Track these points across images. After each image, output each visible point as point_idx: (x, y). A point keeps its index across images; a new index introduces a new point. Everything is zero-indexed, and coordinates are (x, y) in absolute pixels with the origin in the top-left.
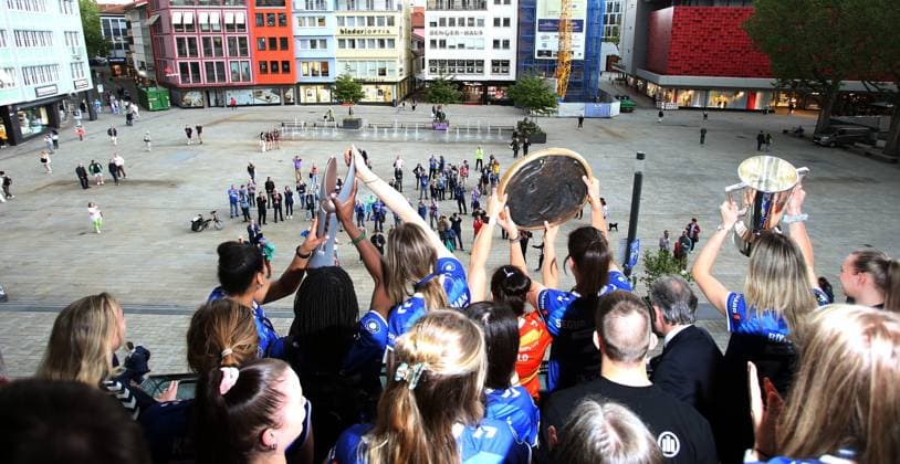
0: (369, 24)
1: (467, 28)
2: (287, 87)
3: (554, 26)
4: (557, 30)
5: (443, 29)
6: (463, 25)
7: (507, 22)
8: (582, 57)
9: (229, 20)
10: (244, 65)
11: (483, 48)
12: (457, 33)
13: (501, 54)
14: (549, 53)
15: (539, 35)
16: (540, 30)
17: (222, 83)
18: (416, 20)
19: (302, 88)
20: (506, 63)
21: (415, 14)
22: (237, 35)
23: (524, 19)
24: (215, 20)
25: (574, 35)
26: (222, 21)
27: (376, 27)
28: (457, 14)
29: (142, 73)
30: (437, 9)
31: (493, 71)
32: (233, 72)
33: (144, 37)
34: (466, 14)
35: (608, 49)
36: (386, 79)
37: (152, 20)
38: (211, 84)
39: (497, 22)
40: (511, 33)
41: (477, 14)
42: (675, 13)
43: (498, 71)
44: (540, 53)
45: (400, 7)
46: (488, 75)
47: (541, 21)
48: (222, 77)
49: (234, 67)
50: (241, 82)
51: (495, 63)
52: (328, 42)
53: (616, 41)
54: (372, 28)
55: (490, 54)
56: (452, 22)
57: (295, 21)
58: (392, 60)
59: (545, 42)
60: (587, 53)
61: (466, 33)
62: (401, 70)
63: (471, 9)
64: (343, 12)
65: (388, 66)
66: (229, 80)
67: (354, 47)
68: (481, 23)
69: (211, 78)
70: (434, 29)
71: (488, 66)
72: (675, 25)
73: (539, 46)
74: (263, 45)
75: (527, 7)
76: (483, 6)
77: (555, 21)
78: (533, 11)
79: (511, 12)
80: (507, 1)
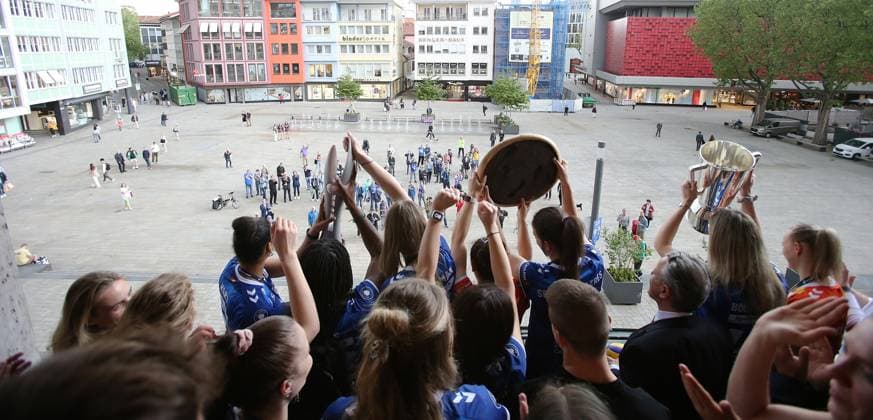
0: (367, 33)
1: (450, 36)
2: (297, 85)
3: (526, 34)
4: (528, 37)
5: (430, 37)
6: (447, 33)
7: (485, 31)
8: (549, 61)
9: (248, 29)
10: (261, 67)
11: (464, 53)
12: (442, 40)
13: (480, 58)
14: (521, 57)
15: (512, 42)
16: (513, 38)
17: (242, 83)
18: (407, 29)
19: (309, 87)
20: (484, 66)
21: (407, 24)
22: (255, 41)
23: (499, 28)
24: (236, 29)
25: (542, 41)
26: (242, 30)
27: (373, 35)
28: (442, 24)
29: (174, 74)
30: (425, 19)
31: (473, 72)
32: (251, 73)
33: (176, 43)
34: (450, 24)
35: (571, 53)
36: (381, 79)
37: (184, 29)
38: (231, 83)
39: (476, 31)
40: (488, 40)
41: (459, 24)
42: (629, 22)
43: (477, 73)
44: (514, 57)
45: (393, 18)
46: (469, 76)
47: (514, 30)
48: (242, 77)
49: (252, 68)
50: (258, 82)
51: (475, 66)
52: (332, 48)
53: (579, 47)
54: (370, 36)
55: (470, 58)
56: (438, 31)
57: (304, 30)
58: (387, 63)
59: (518, 47)
60: (554, 57)
61: (450, 40)
62: (394, 71)
63: (453, 19)
64: (345, 22)
65: (383, 68)
66: (247, 80)
67: (354, 52)
68: (463, 31)
69: (232, 78)
70: (422, 36)
71: (469, 68)
72: (629, 32)
73: (512, 51)
74: (277, 50)
75: (502, 18)
76: (464, 17)
77: (526, 30)
78: (507, 21)
79: (488, 22)
80: (485, 13)
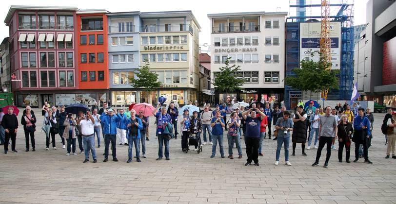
0: (167, 42)
1: (244, 47)
2: (102, 91)
3: (315, 43)
4: (318, 46)
5: (225, 48)
6: (241, 44)
7: (276, 42)
8: (339, 68)
9: (60, 38)
10: (70, 73)
11: (257, 62)
12: (236, 50)
13: (272, 67)
15: (303, 51)
16: (303, 47)
17: (52, 88)
19: (113, 94)
20: (276, 74)
22: (65, 50)
24: (50, 38)
25: (332, 49)
27: (172, 45)
28: (236, 36)
30: (220, 32)
31: (266, 81)
32: (62, 79)
34: (243, 35)
36: (179, 85)
38: (44, 88)
39: (268, 42)
40: (279, 50)
41: (252, 36)
43: (269, 81)
46: (261, 84)
47: (304, 40)
48: (52, 83)
49: (62, 75)
50: (67, 87)
51: (267, 74)
52: (134, 57)
54: (169, 45)
55: (262, 68)
56: (232, 42)
57: (110, 41)
58: (185, 70)
60: (343, 64)
61: (244, 50)
62: (192, 79)
63: (247, 32)
65: (181, 75)
66: (58, 85)
67: (154, 60)
68: (256, 42)
69: (44, 83)
70: (218, 48)
71: (261, 77)
75: (292, 29)
76: (257, 29)
77: (315, 40)
78: (298, 32)
79: (279, 33)
80: (276, 25)
